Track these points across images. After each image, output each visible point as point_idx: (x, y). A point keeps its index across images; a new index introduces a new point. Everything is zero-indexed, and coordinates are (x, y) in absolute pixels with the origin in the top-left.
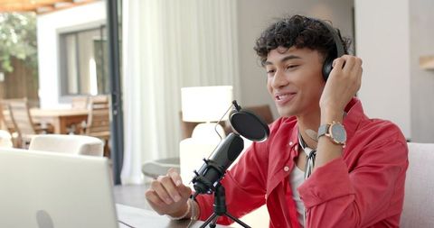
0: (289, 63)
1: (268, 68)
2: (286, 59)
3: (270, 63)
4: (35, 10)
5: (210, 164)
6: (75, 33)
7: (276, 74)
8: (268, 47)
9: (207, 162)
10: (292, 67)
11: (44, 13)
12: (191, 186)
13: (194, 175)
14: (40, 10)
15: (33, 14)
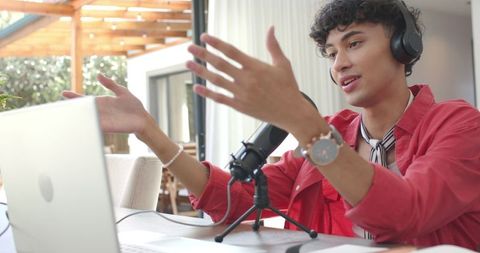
0: (352, 40)
1: (329, 51)
2: (347, 37)
3: (330, 45)
4: (124, 53)
5: (249, 147)
6: (166, 76)
7: (337, 56)
8: (326, 28)
9: (245, 145)
10: (354, 44)
11: (133, 56)
12: (227, 170)
13: (231, 159)
14: (130, 52)
15: (123, 57)
